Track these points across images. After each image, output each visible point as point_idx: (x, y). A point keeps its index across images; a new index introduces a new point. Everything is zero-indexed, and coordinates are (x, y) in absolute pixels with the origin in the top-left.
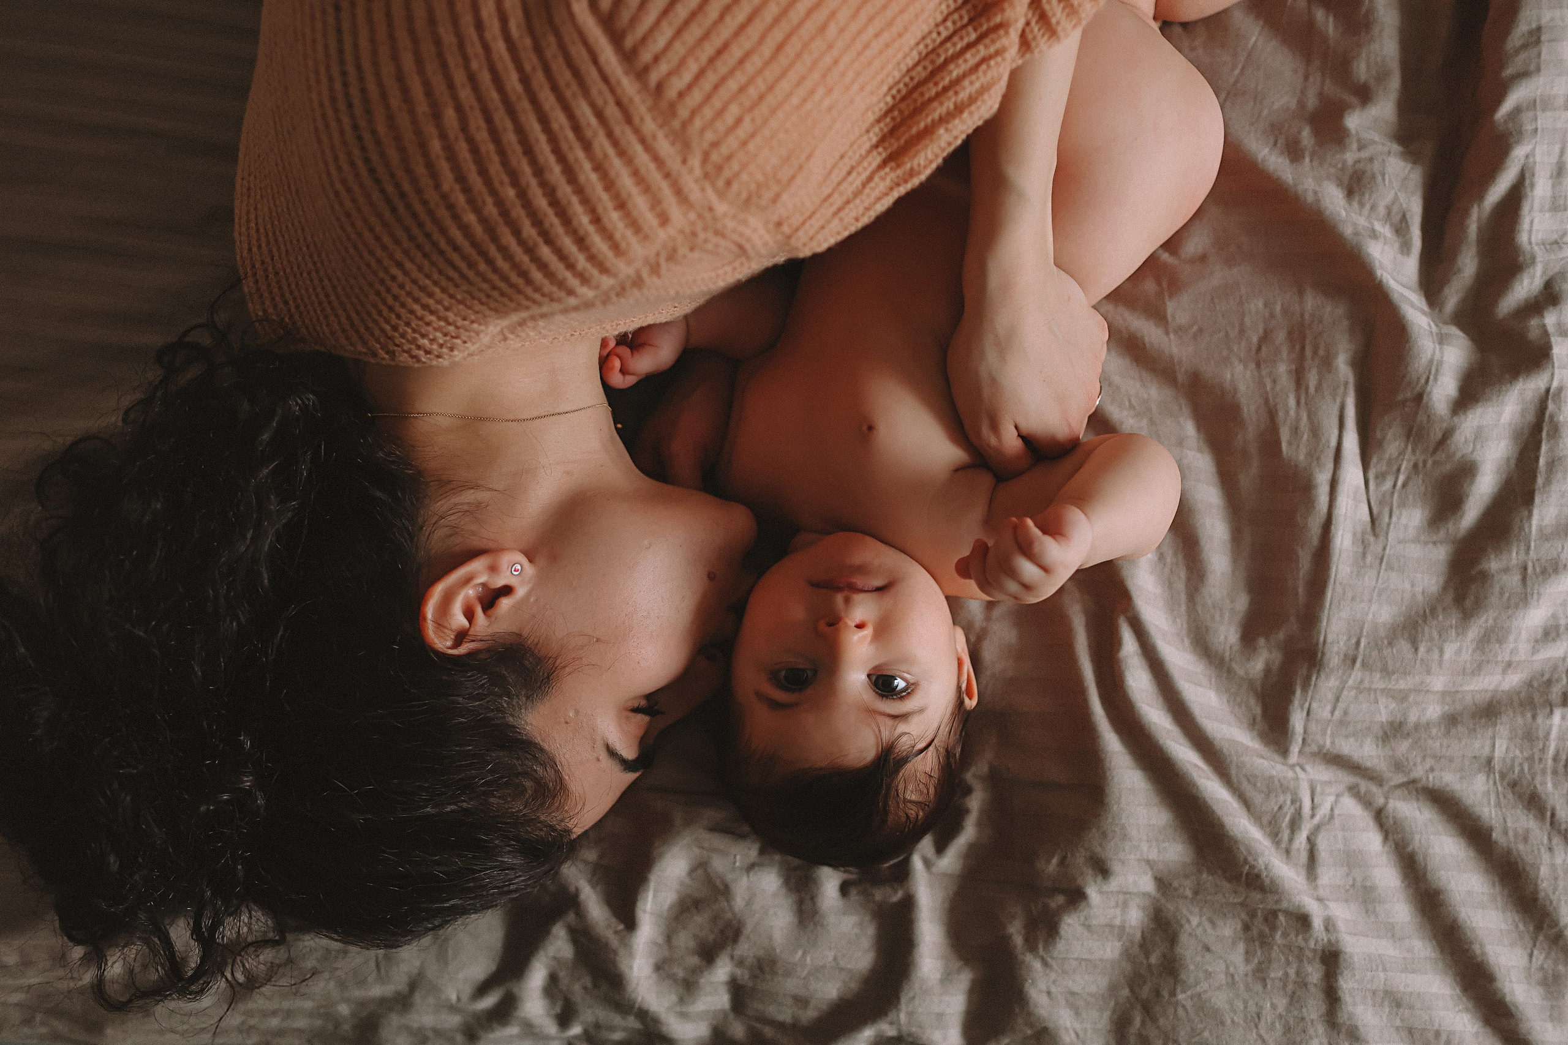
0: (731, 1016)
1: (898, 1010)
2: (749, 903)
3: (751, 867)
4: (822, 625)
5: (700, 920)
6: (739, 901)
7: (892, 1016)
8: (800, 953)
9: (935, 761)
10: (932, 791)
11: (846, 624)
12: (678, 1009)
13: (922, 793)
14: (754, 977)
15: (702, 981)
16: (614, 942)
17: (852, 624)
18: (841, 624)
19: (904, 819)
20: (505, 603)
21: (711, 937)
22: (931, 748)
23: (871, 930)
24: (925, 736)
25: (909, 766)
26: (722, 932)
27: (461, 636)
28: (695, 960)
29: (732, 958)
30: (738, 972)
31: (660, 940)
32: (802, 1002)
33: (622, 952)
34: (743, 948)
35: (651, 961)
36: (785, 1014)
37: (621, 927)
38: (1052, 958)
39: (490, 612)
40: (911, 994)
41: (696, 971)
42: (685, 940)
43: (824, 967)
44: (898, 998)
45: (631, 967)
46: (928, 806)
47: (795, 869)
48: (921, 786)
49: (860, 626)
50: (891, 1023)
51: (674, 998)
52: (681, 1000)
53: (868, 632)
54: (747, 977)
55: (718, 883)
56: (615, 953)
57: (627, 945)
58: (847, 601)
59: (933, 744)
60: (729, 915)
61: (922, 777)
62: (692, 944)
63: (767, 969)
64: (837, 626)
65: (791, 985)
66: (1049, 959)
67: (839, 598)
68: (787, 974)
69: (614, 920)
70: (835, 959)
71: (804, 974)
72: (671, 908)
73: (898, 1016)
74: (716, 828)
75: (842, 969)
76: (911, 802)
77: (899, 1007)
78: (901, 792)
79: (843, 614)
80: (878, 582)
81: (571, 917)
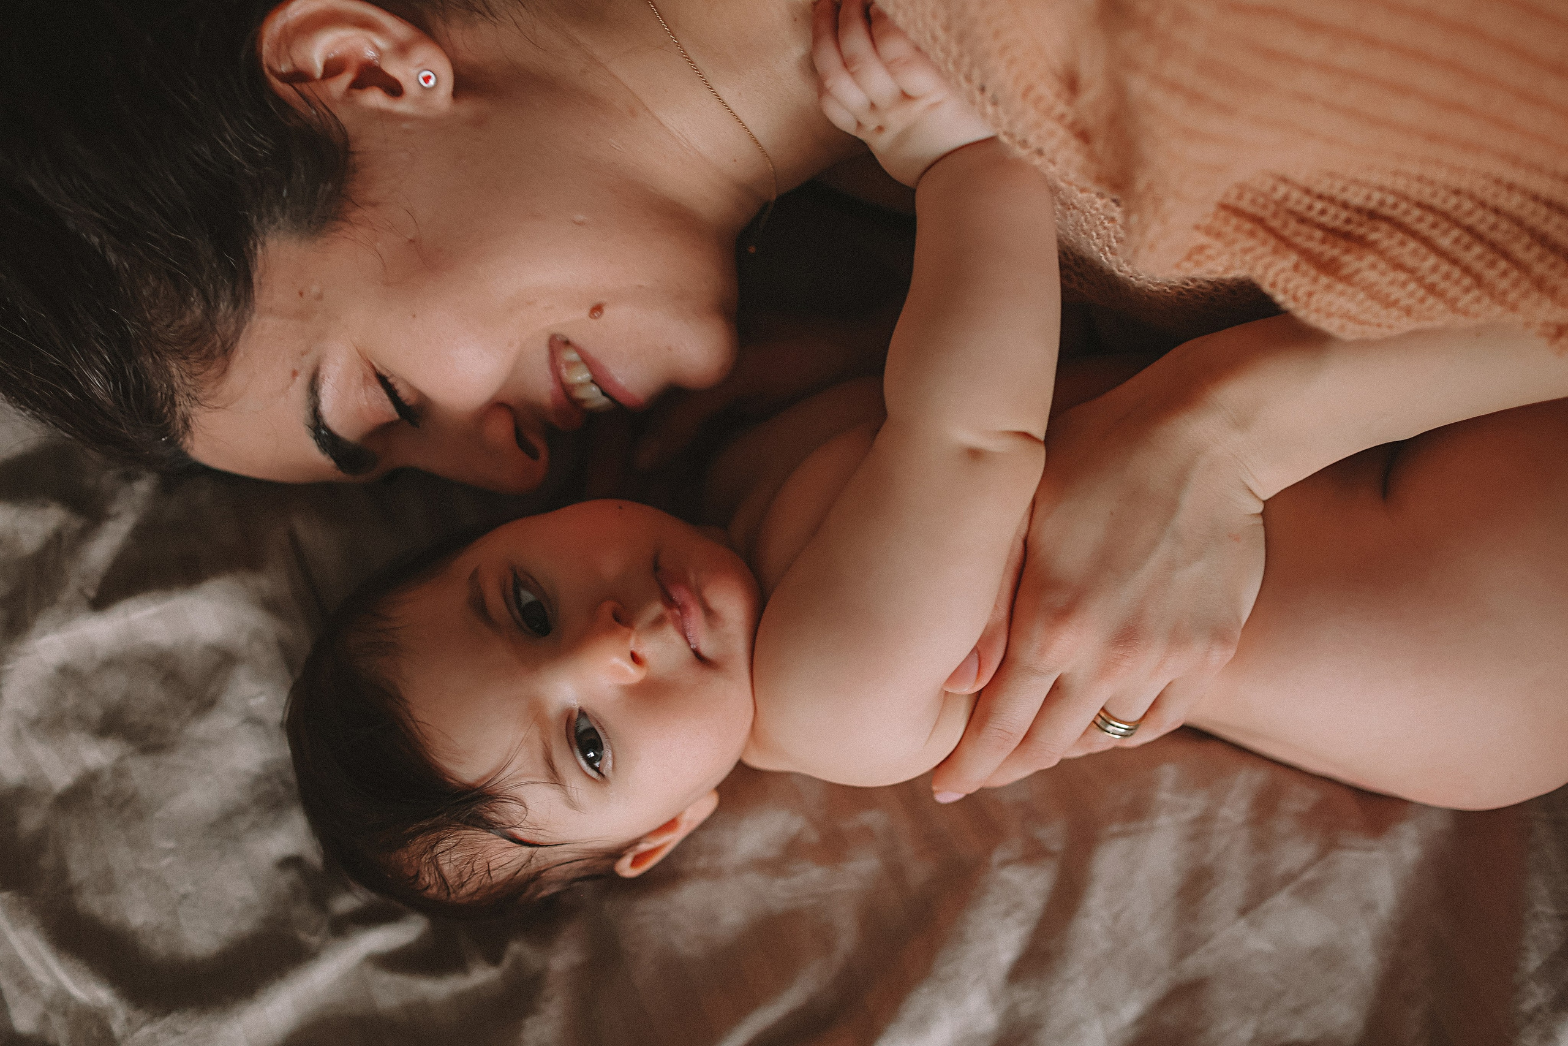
0: (47, 801)
1: (151, 1021)
2: (205, 743)
3: (253, 720)
5: (152, 692)
6: (201, 728)
7: (140, 1016)
8: (171, 845)
9: (512, 868)
10: (471, 887)
11: (628, 637)
12: (21, 725)
13: (460, 875)
14: (109, 801)
15: (73, 736)
16: (69, 593)
17: (632, 644)
19: (412, 873)
20: (375, 98)
21: (134, 718)
22: (527, 850)
23: (246, 926)
24: (540, 832)
25: (486, 835)
26: (150, 727)
27: (299, 77)
28: (95, 712)
29: (121, 759)
30: (107, 777)
31: (100, 654)
32: (107, 883)
33: (58, 611)
34: (140, 770)
35: (67, 657)
36: (79, 870)
37: (92, 593)
39: (355, 92)
40: (181, 1028)
41: (81, 721)
42: (114, 686)
43: (167, 888)
44: (167, 1013)
45: (44, 634)
46: (449, 894)
47: (285, 783)
48: (469, 869)
49: (635, 658)
50: (129, 1021)
51: (33, 711)
52: (35, 724)
53: (634, 675)
54: (105, 792)
55: (213, 689)
56: (53, 602)
57: (70, 612)
58: (659, 622)
59: (535, 849)
60: (174, 725)
61: (481, 861)
62: (116, 697)
63: (127, 813)
64: (620, 626)
65: (121, 856)
67: (657, 609)
68: (135, 844)
69: (97, 580)
70: (185, 896)
71: (146, 865)
72: (153, 646)
73: (143, 1025)
74: (284, 648)
75: (174, 913)
76: (438, 868)
77: (156, 1019)
78: (442, 846)
79: (638, 626)
80: (707, 648)
81: (77, 524)
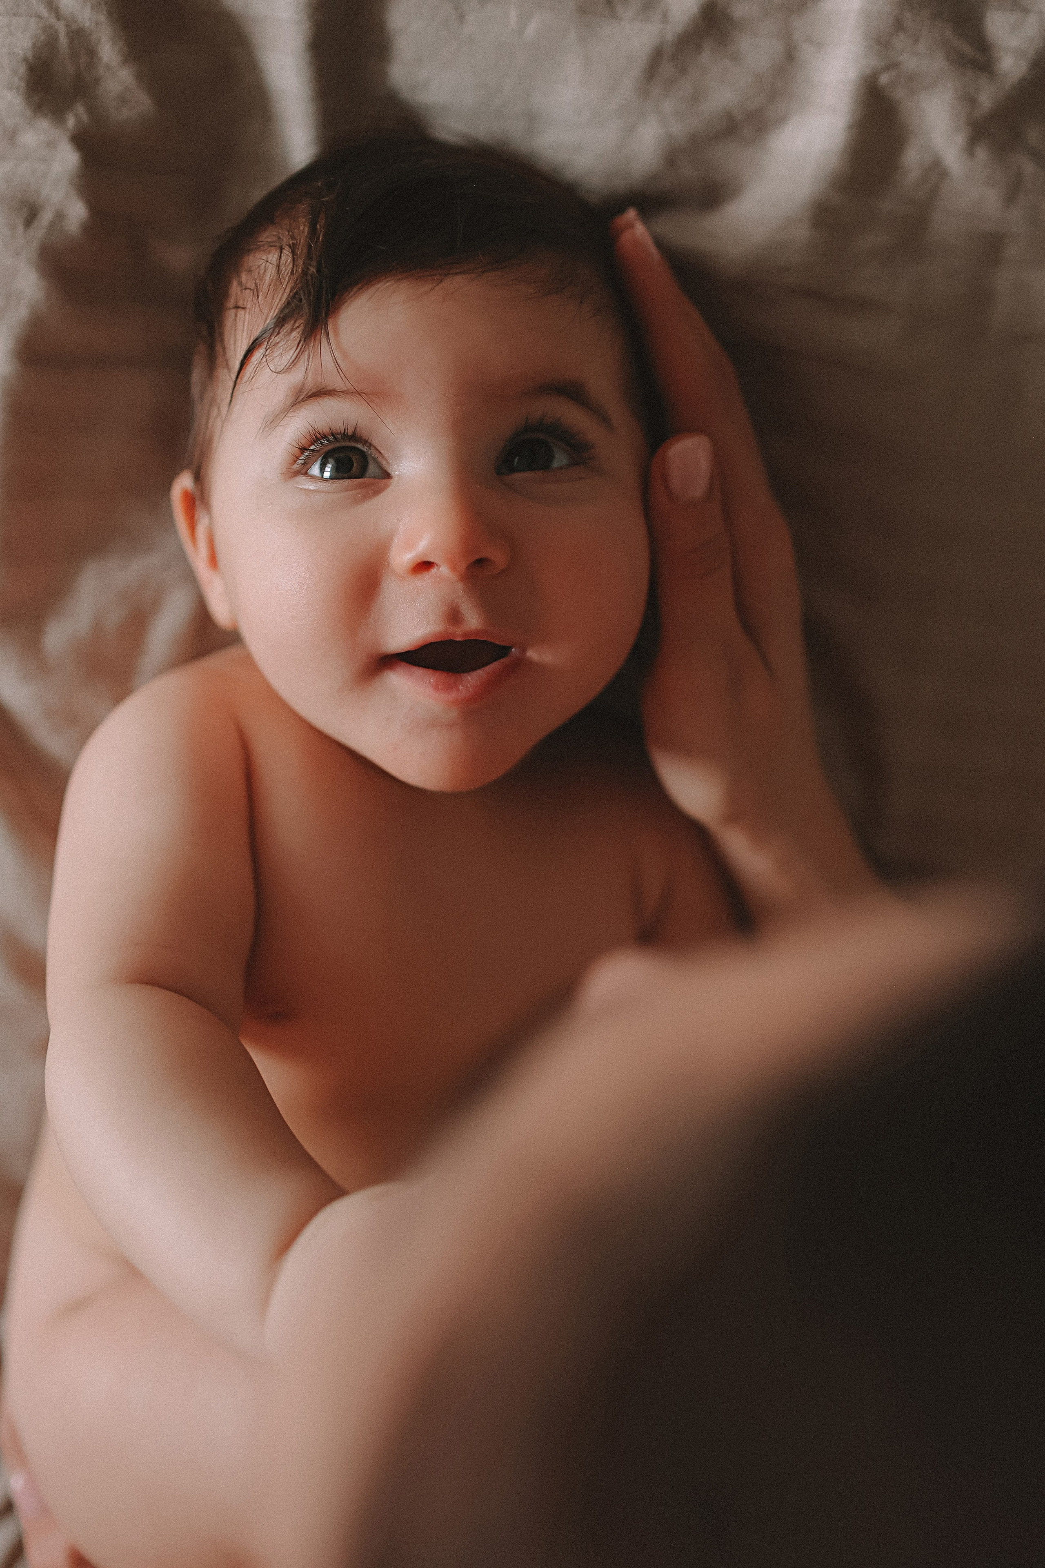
4: (499, 557)
11: (454, 568)
18: (462, 566)
22: (241, 355)
25: (274, 312)
38: (39, 17)
48: (250, 284)
66: (45, 12)
67: (470, 621)
79: (462, 586)
